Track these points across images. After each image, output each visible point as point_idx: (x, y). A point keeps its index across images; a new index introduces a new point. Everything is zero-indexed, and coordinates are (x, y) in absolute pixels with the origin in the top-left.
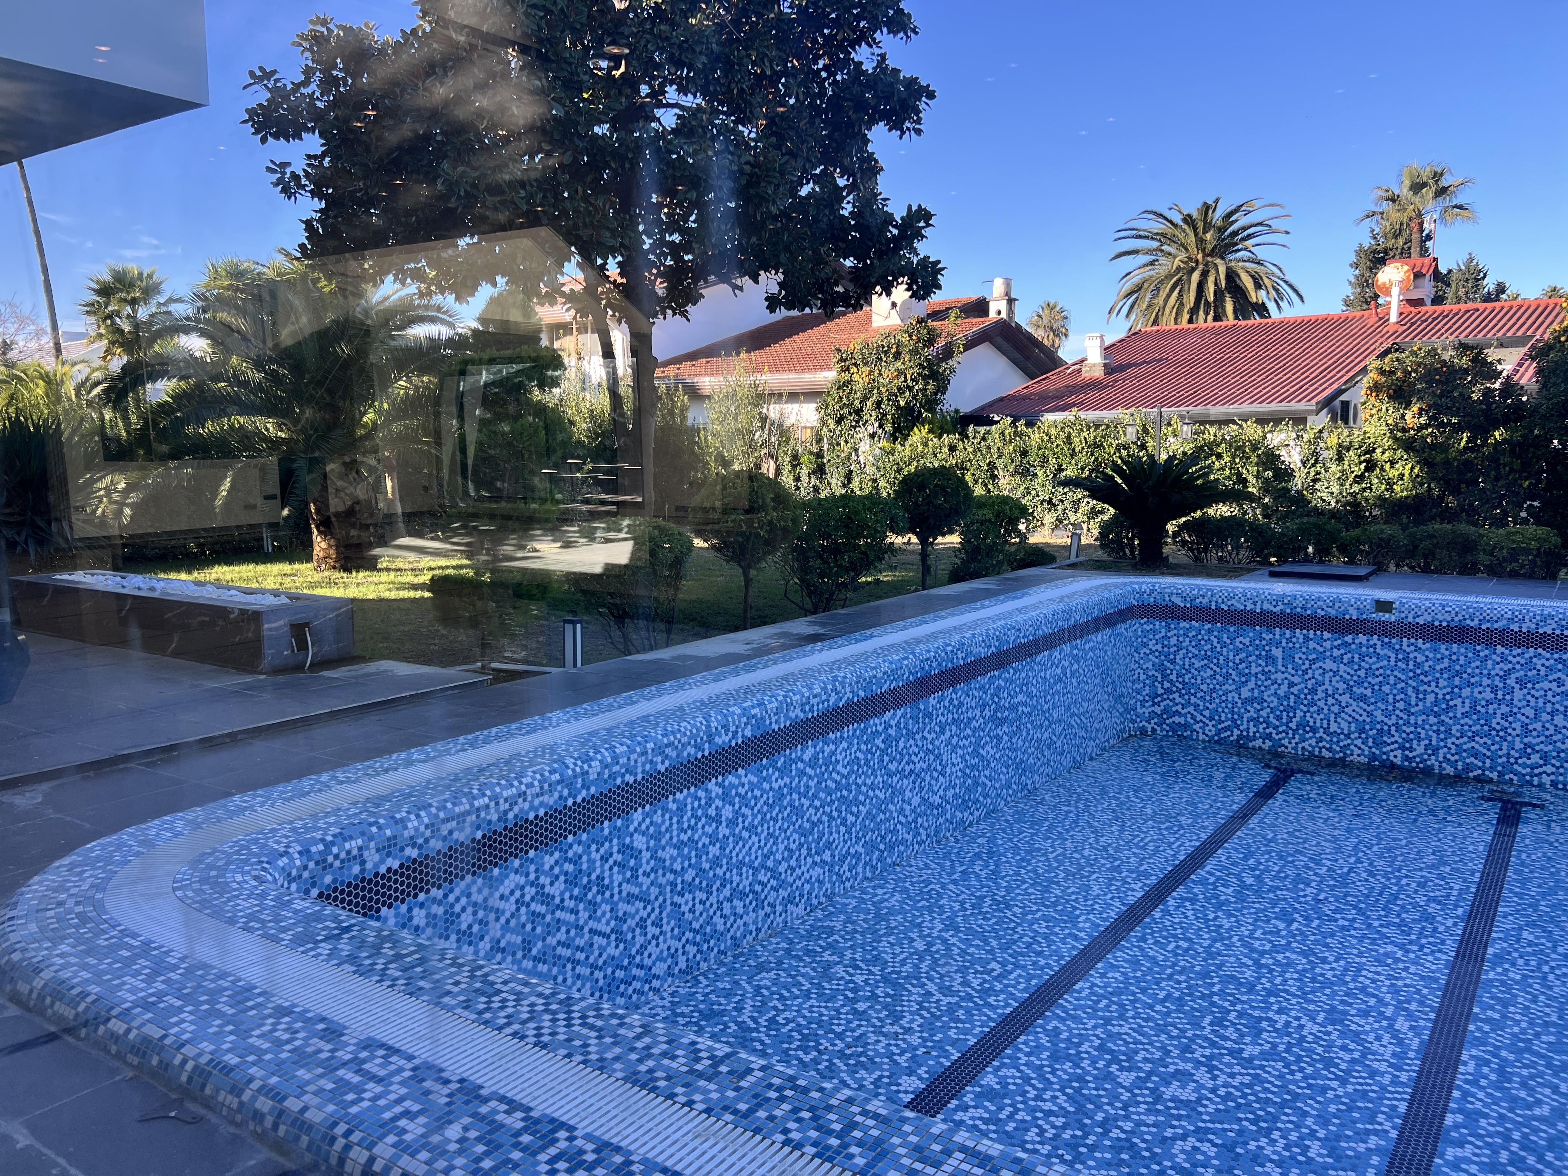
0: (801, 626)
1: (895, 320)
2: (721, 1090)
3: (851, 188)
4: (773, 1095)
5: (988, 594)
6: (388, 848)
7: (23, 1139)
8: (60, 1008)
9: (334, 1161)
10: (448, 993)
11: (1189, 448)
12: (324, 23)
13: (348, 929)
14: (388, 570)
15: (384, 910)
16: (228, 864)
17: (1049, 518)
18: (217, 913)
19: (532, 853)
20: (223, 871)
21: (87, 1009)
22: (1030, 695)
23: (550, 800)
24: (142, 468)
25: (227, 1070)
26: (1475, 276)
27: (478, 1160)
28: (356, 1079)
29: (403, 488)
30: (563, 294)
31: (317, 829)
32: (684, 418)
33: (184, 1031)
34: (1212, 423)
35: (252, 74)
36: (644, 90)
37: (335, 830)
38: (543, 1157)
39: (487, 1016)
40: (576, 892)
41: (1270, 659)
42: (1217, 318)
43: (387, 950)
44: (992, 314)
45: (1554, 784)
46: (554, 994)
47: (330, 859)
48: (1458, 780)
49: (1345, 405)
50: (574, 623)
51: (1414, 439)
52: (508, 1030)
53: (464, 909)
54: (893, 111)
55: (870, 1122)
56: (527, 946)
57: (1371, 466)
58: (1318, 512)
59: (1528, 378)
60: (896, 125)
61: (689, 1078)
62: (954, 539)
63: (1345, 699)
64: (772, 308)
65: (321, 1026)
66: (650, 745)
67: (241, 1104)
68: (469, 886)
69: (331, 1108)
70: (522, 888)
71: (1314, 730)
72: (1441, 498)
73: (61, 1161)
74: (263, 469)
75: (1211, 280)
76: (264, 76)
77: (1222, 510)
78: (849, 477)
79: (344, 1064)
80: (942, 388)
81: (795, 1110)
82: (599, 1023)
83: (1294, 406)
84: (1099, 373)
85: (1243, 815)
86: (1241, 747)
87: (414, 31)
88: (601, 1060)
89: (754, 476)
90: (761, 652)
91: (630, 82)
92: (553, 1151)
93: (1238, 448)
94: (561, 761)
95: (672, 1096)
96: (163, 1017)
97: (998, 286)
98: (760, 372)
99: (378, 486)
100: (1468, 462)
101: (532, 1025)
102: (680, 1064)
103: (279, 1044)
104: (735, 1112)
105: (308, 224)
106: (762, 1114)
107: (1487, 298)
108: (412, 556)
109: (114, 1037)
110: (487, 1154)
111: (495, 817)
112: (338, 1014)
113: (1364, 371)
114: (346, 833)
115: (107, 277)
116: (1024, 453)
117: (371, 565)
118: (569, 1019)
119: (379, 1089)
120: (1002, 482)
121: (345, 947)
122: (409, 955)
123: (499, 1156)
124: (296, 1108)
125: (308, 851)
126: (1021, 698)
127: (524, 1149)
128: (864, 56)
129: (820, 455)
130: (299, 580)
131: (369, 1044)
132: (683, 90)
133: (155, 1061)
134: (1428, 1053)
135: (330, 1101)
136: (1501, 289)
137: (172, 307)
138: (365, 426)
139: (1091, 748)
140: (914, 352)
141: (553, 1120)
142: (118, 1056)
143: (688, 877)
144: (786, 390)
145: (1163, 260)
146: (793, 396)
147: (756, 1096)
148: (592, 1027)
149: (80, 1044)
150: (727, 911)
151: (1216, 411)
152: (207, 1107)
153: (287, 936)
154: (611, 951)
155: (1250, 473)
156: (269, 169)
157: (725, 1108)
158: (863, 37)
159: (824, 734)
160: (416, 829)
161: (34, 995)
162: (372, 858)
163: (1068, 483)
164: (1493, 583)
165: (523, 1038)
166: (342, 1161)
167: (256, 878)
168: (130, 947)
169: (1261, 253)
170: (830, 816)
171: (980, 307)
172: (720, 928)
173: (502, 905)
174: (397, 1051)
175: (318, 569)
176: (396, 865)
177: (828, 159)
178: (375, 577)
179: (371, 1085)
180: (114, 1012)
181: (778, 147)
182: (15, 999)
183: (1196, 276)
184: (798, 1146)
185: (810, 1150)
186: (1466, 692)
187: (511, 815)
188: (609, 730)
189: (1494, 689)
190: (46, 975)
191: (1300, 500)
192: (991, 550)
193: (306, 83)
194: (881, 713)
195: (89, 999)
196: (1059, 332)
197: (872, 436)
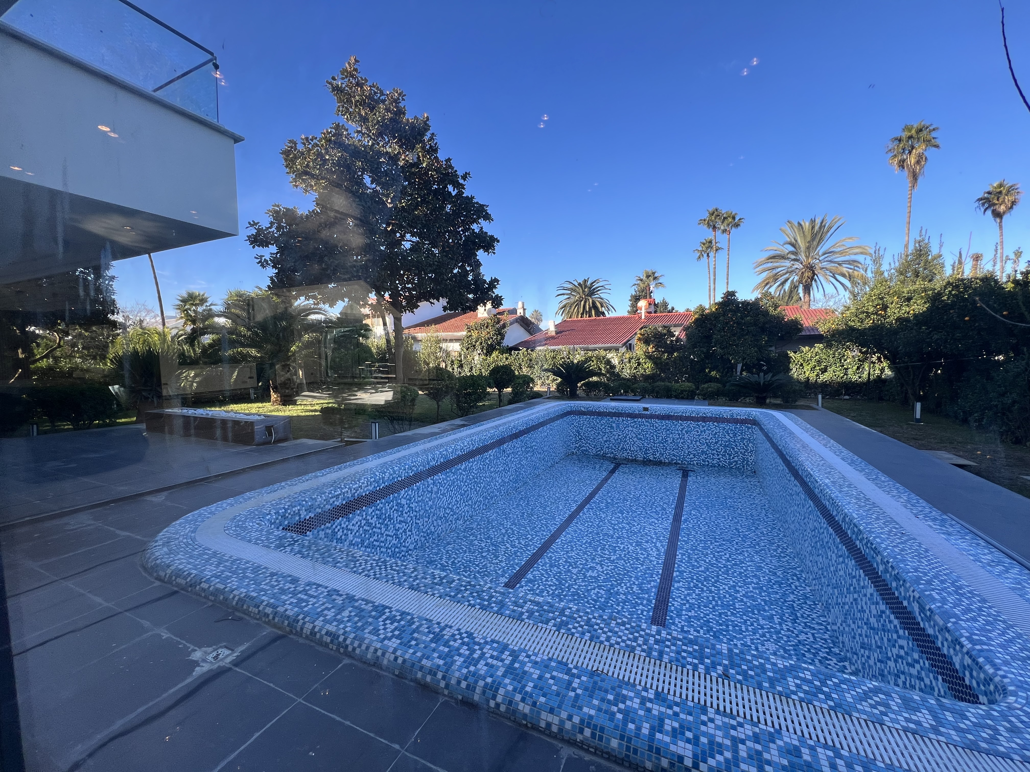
0: (458, 422)
1: (486, 315)
2: (444, 588)
3: (472, 271)
4: (463, 588)
5: (522, 408)
6: (308, 510)
7: (165, 635)
8: (179, 580)
9: (298, 629)
10: (339, 562)
11: (583, 359)
12: (278, 206)
13: (297, 541)
14: (301, 405)
15: (308, 533)
16: (246, 519)
17: (539, 382)
18: (243, 539)
19: (364, 508)
20: (244, 522)
21: (191, 580)
22: (537, 442)
23: (370, 488)
24: (202, 368)
25: (253, 598)
26: (665, 304)
27: (356, 623)
28: (305, 597)
29: (305, 374)
30: (369, 305)
31: (281, 504)
32: (412, 348)
33: (234, 585)
34: (590, 350)
35: (249, 223)
36: (398, 235)
37: (289, 504)
38: (381, 619)
39: (355, 569)
40: (381, 521)
41: (612, 427)
42: (589, 316)
43: (313, 548)
44: (518, 314)
45: (697, 464)
46: (379, 559)
47: (287, 515)
48: (670, 464)
49: (630, 344)
50: (375, 423)
51: (651, 355)
52: (363, 574)
53: (339, 530)
54: (485, 246)
55: (498, 595)
56: (363, 542)
57: (639, 364)
58: (624, 379)
59: (683, 336)
60: (486, 250)
61: (432, 585)
62: (509, 390)
63: (635, 439)
64: (445, 311)
65: (290, 578)
66: (407, 467)
67: (259, 611)
68: (340, 522)
69: (296, 609)
70: (361, 521)
71: (626, 450)
72: (660, 374)
73: (184, 642)
74: (251, 368)
75: (587, 304)
76: (254, 224)
77: (595, 379)
78: (471, 368)
79: (300, 592)
80: (503, 338)
81: (471, 593)
82: (397, 568)
83: (615, 345)
84: (554, 334)
85: (606, 480)
86: (604, 457)
87: (313, 211)
88: (400, 582)
89: (438, 368)
90: (444, 431)
91: (393, 232)
92: (384, 617)
93: (598, 358)
94: (374, 473)
95: (426, 592)
96: (224, 581)
97: (520, 305)
98: (439, 332)
99: (296, 373)
100: (667, 363)
101: (372, 571)
102: (429, 581)
103: (273, 587)
104: (450, 596)
105: (271, 278)
106: (460, 596)
107: (669, 312)
108: (310, 399)
109: (204, 590)
110: (359, 620)
111: (350, 496)
112: (296, 574)
113: (636, 334)
114: (293, 504)
115: (185, 295)
116: (531, 360)
117: (294, 403)
118: (386, 568)
119: (315, 600)
120: (524, 370)
121: (296, 548)
122: (323, 549)
123: (364, 621)
124: (282, 611)
125: (278, 512)
126: (534, 444)
127: (373, 617)
128: (475, 227)
129: (461, 361)
130: (266, 409)
131: (309, 584)
132: (412, 236)
133: (222, 597)
134: (667, 553)
135: (296, 606)
136: (673, 309)
137: (212, 307)
138: (292, 352)
139: (557, 459)
140: (493, 326)
141: (383, 606)
142: (205, 597)
143: (421, 513)
144: (448, 338)
145: (572, 297)
146: (451, 341)
147: (457, 590)
148: (395, 570)
149: (189, 594)
150: (435, 524)
151: (592, 346)
152: (245, 614)
153: (273, 545)
154: (394, 542)
155: (602, 366)
156: (255, 258)
157: (446, 595)
158: (475, 221)
159: (468, 460)
160: (320, 501)
161: (167, 576)
162: (303, 513)
163: (546, 370)
164: (676, 401)
165: (369, 576)
166: (302, 629)
167: (258, 524)
168: (208, 554)
169: (602, 296)
170: (471, 489)
171: (514, 311)
172: (433, 530)
173: (353, 528)
174: (320, 586)
175: (273, 405)
176: (313, 516)
177: (464, 262)
178: (296, 408)
179: (311, 599)
180: (203, 580)
181: (446, 256)
182: (159, 579)
183: (582, 303)
184: (474, 606)
185: (478, 607)
186: (671, 436)
187: (356, 494)
188: (391, 461)
189: (679, 435)
190: (172, 568)
191: (618, 375)
192: (522, 393)
193: (270, 228)
194: (487, 451)
195: (192, 576)
196: (540, 320)
197: (479, 354)
